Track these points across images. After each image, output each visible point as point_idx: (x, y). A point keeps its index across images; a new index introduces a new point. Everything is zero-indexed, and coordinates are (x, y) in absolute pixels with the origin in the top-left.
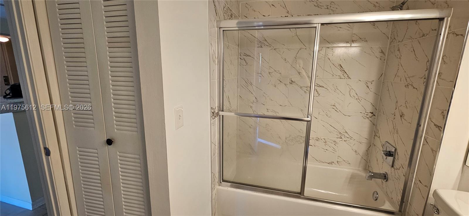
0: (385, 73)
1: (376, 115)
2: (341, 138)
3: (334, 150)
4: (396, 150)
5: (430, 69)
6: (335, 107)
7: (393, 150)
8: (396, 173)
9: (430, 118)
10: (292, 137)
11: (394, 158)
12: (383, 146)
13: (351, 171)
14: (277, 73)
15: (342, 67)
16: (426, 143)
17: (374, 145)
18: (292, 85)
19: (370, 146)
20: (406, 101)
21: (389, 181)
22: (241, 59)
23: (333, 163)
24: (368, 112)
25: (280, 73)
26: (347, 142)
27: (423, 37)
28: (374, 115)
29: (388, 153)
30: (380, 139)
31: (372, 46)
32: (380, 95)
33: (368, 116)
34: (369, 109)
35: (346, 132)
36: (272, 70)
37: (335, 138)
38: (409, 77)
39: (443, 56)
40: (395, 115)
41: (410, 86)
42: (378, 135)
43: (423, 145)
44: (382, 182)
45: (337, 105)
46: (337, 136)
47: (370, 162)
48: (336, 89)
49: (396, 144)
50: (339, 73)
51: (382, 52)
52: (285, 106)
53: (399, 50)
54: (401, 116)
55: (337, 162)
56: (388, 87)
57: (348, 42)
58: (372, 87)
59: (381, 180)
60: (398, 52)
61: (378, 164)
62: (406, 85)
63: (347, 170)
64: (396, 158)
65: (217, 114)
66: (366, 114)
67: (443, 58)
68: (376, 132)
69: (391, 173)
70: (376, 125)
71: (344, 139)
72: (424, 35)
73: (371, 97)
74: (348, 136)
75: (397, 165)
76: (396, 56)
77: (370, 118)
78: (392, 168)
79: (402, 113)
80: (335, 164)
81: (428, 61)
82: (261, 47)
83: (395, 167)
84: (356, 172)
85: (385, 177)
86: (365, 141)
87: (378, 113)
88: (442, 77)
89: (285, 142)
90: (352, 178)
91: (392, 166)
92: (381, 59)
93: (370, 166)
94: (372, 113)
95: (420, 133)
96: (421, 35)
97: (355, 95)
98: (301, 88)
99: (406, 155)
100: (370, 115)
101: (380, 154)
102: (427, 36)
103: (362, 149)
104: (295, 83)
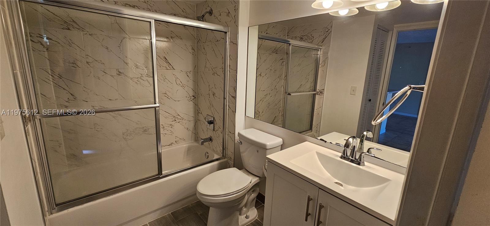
0: (197, 65)
1: (197, 98)
2: (175, 121)
3: (171, 132)
4: (214, 118)
5: (225, 63)
6: (166, 95)
7: (213, 119)
8: (217, 133)
9: (229, 93)
10: (131, 131)
11: (214, 124)
12: (205, 119)
13: (187, 145)
14: (99, 63)
15: (166, 59)
16: (229, 108)
17: (199, 120)
18: (120, 76)
19: (196, 122)
20: (215, 84)
21: (213, 141)
22: (33, 41)
23: (172, 144)
24: (191, 96)
25: (103, 63)
26: (180, 123)
27: (218, 42)
28: (195, 98)
29: (210, 122)
30: (202, 115)
31: (186, 44)
32: (196, 82)
33: (191, 99)
34: (191, 93)
35: (179, 115)
36: (90, 60)
37: (171, 122)
38: (214, 68)
39: (229, 55)
40: (209, 95)
41: (215, 74)
42: (200, 112)
43: (228, 110)
44: (209, 144)
45: (167, 93)
46: (172, 120)
47: (198, 134)
48: (165, 79)
49: (214, 114)
50: (166, 65)
51: (193, 49)
52: (116, 100)
53: (204, 49)
54: (213, 95)
55: (176, 141)
56: (201, 75)
57: (168, 38)
58: (191, 75)
59: (207, 142)
60: (204, 50)
61: (204, 133)
62: (213, 73)
63: (184, 146)
64: (215, 123)
65: (28, 119)
66: (190, 97)
67: (229, 57)
68: (198, 110)
69: (214, 135)
70: (198, 105)
71: (178, 121)
72: (218, 41)
73: (191, 84)
74: (180, 118)
75: (216, 128)
76: (203, 53)
77: (193, 101)
78: (214, 132)
79: (214, 92)
80: (174, 144)
81: (223, 58)
82: (69, 29)
83: (215, 130)
84: (190, 144)
85: (210, 139)
86: (192, 119)
87: (197, 96)
88: (231, 68)
89: (122, 138)
90: (189, 150)
91: (214, 130)
92: (193, 54)
93: (198, 137)
94: (194, 96)
95: (225, 104)
96: (216, 41)
97: (180, 83)
98: (131, 79)
99: (221, 119)
100: (193, 98)
101: (204, 125)
102: (220, 42)
103: (192, 125)
104: (123, 74)
